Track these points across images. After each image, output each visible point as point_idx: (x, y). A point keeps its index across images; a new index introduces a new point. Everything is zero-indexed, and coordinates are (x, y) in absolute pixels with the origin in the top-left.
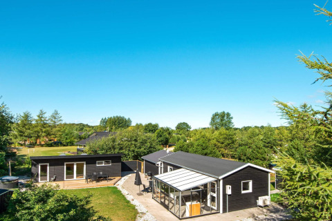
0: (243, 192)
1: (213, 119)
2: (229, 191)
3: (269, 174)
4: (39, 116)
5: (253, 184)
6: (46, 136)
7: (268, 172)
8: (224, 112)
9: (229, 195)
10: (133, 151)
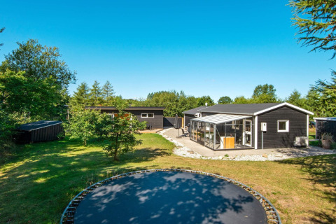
0: (279, 131)
1: (256, 91)
2: (264, 128)
3: (308, 116)
4: (94, 86)
5: (290, 124)
6: (100, 104)
7: (306, 114)
8: (267, 85)
9: (264, 132)
10: (175, 110)
